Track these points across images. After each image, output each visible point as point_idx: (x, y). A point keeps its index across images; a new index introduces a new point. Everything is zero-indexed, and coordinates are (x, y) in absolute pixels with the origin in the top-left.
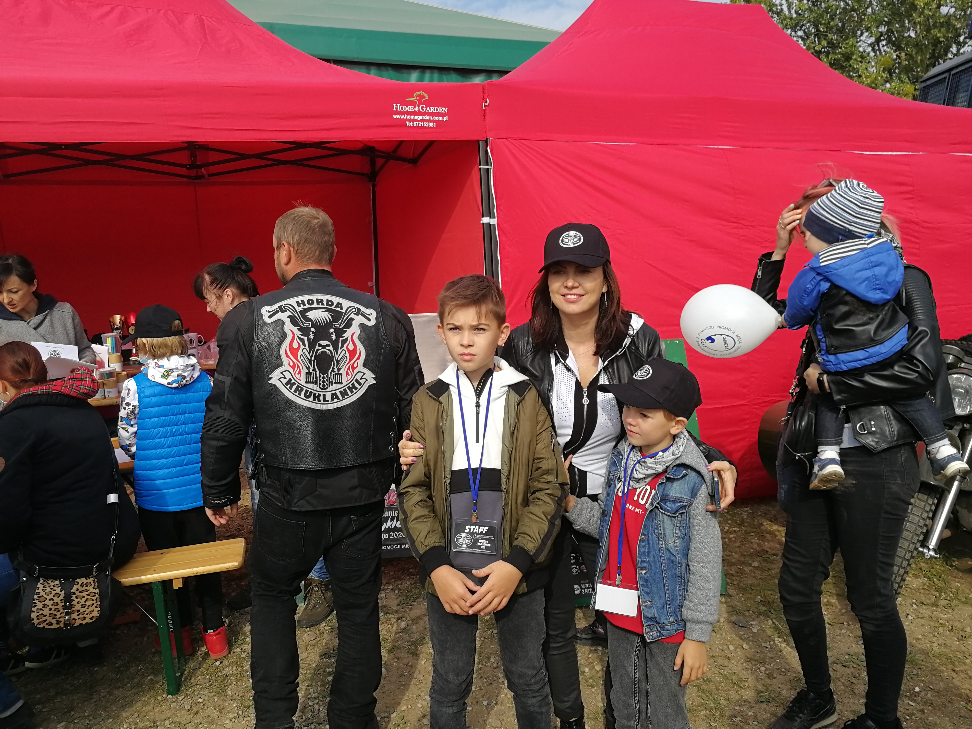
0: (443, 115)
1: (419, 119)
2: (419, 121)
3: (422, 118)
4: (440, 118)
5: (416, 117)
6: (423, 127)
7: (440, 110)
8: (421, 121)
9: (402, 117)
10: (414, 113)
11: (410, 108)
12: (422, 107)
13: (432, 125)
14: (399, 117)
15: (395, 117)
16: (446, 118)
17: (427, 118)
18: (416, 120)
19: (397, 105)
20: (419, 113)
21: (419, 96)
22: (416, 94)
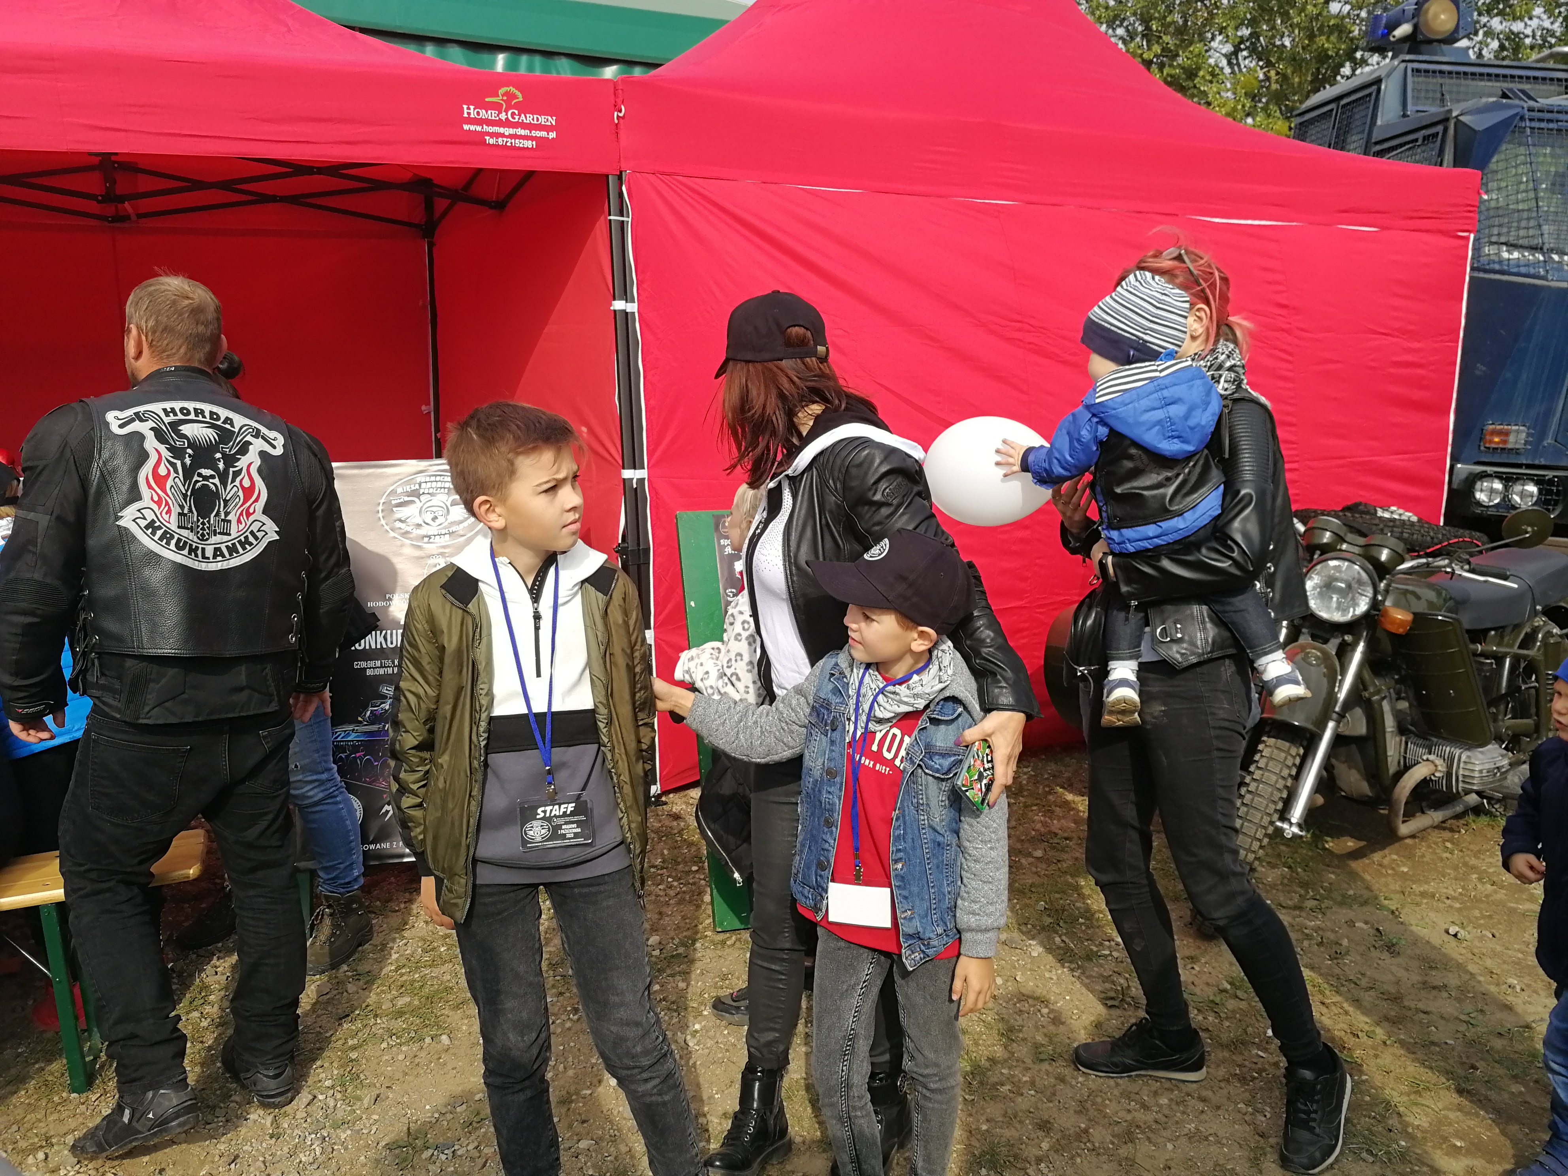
0: (548, 129)
1: (507, 134)
2: (507, 137)
3: (512, 131)
4: (543, 134)
5: (502, 130)
6: (513, 148)
7: (543, 120)
8: (511, 136)
9: (479, 128)
10: (499, 123)
11: (492, 115)
12: (513, 114)
13: (529, 144)
14: (473, 128)
15: (466, 127)
16: (552, 135)
17: (521, 132)
18: (502, 135)
19: (469, 108)
20: (507, 124)
21: (506, 94)
22: (502, 91)
